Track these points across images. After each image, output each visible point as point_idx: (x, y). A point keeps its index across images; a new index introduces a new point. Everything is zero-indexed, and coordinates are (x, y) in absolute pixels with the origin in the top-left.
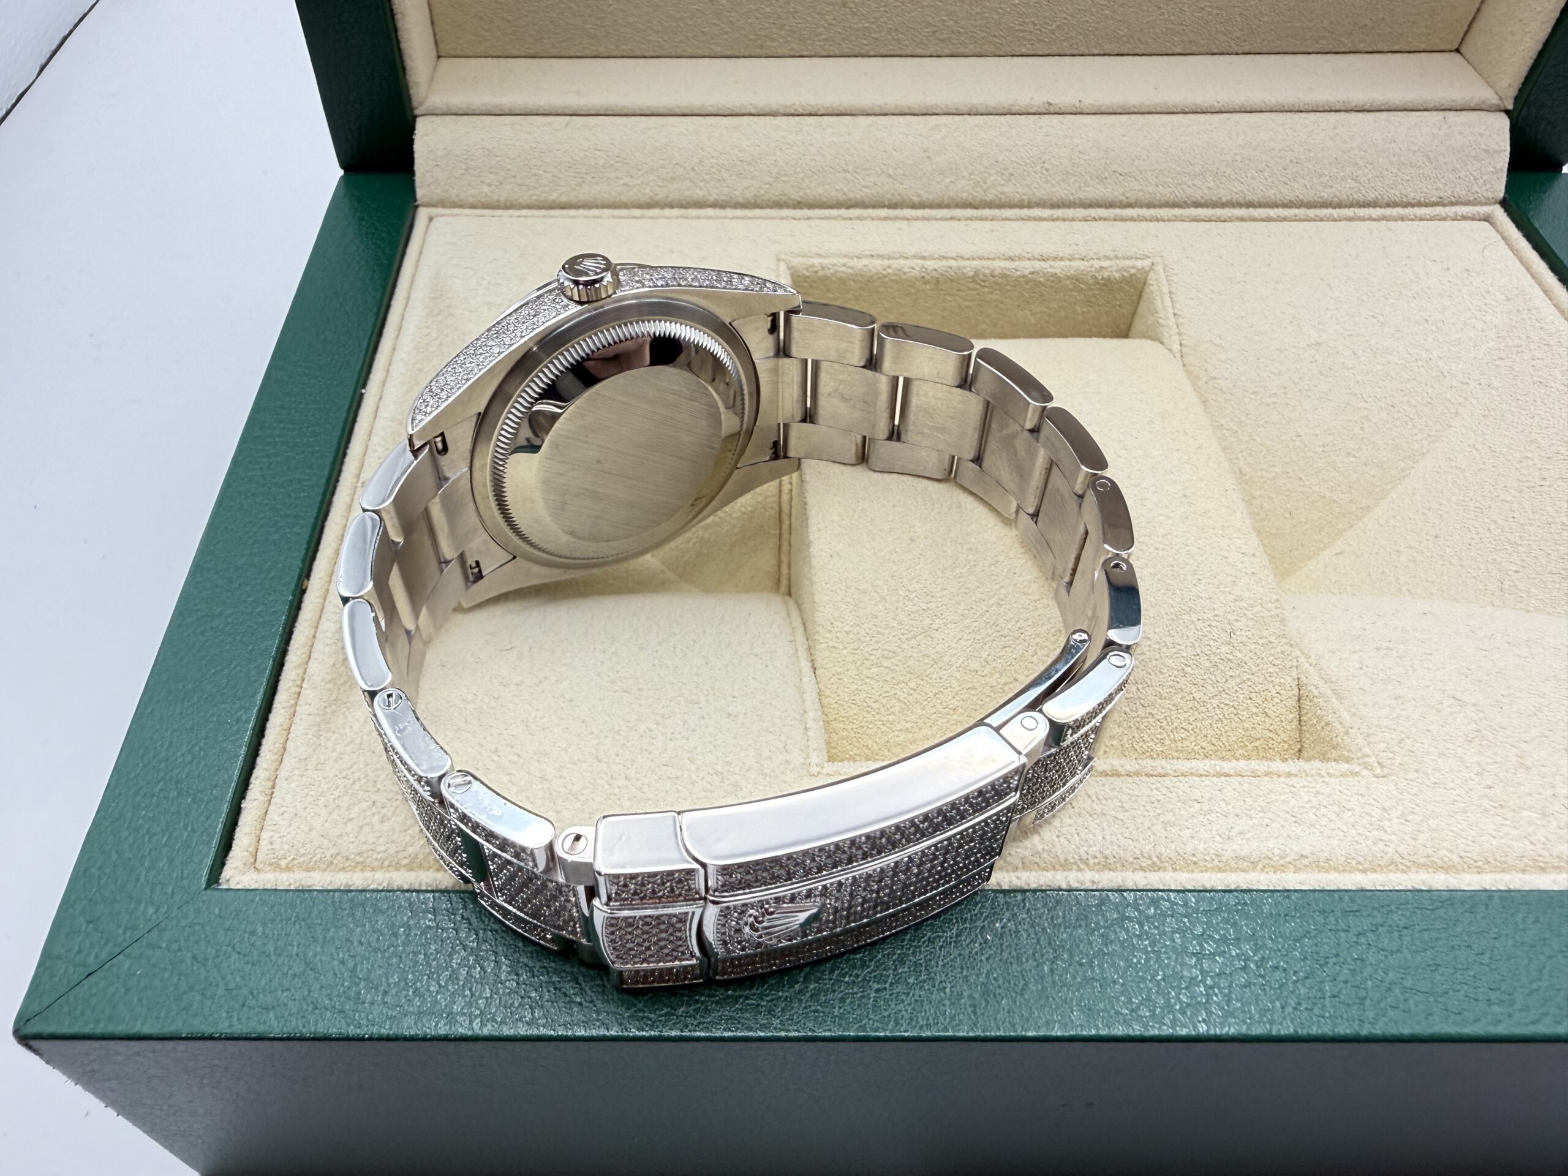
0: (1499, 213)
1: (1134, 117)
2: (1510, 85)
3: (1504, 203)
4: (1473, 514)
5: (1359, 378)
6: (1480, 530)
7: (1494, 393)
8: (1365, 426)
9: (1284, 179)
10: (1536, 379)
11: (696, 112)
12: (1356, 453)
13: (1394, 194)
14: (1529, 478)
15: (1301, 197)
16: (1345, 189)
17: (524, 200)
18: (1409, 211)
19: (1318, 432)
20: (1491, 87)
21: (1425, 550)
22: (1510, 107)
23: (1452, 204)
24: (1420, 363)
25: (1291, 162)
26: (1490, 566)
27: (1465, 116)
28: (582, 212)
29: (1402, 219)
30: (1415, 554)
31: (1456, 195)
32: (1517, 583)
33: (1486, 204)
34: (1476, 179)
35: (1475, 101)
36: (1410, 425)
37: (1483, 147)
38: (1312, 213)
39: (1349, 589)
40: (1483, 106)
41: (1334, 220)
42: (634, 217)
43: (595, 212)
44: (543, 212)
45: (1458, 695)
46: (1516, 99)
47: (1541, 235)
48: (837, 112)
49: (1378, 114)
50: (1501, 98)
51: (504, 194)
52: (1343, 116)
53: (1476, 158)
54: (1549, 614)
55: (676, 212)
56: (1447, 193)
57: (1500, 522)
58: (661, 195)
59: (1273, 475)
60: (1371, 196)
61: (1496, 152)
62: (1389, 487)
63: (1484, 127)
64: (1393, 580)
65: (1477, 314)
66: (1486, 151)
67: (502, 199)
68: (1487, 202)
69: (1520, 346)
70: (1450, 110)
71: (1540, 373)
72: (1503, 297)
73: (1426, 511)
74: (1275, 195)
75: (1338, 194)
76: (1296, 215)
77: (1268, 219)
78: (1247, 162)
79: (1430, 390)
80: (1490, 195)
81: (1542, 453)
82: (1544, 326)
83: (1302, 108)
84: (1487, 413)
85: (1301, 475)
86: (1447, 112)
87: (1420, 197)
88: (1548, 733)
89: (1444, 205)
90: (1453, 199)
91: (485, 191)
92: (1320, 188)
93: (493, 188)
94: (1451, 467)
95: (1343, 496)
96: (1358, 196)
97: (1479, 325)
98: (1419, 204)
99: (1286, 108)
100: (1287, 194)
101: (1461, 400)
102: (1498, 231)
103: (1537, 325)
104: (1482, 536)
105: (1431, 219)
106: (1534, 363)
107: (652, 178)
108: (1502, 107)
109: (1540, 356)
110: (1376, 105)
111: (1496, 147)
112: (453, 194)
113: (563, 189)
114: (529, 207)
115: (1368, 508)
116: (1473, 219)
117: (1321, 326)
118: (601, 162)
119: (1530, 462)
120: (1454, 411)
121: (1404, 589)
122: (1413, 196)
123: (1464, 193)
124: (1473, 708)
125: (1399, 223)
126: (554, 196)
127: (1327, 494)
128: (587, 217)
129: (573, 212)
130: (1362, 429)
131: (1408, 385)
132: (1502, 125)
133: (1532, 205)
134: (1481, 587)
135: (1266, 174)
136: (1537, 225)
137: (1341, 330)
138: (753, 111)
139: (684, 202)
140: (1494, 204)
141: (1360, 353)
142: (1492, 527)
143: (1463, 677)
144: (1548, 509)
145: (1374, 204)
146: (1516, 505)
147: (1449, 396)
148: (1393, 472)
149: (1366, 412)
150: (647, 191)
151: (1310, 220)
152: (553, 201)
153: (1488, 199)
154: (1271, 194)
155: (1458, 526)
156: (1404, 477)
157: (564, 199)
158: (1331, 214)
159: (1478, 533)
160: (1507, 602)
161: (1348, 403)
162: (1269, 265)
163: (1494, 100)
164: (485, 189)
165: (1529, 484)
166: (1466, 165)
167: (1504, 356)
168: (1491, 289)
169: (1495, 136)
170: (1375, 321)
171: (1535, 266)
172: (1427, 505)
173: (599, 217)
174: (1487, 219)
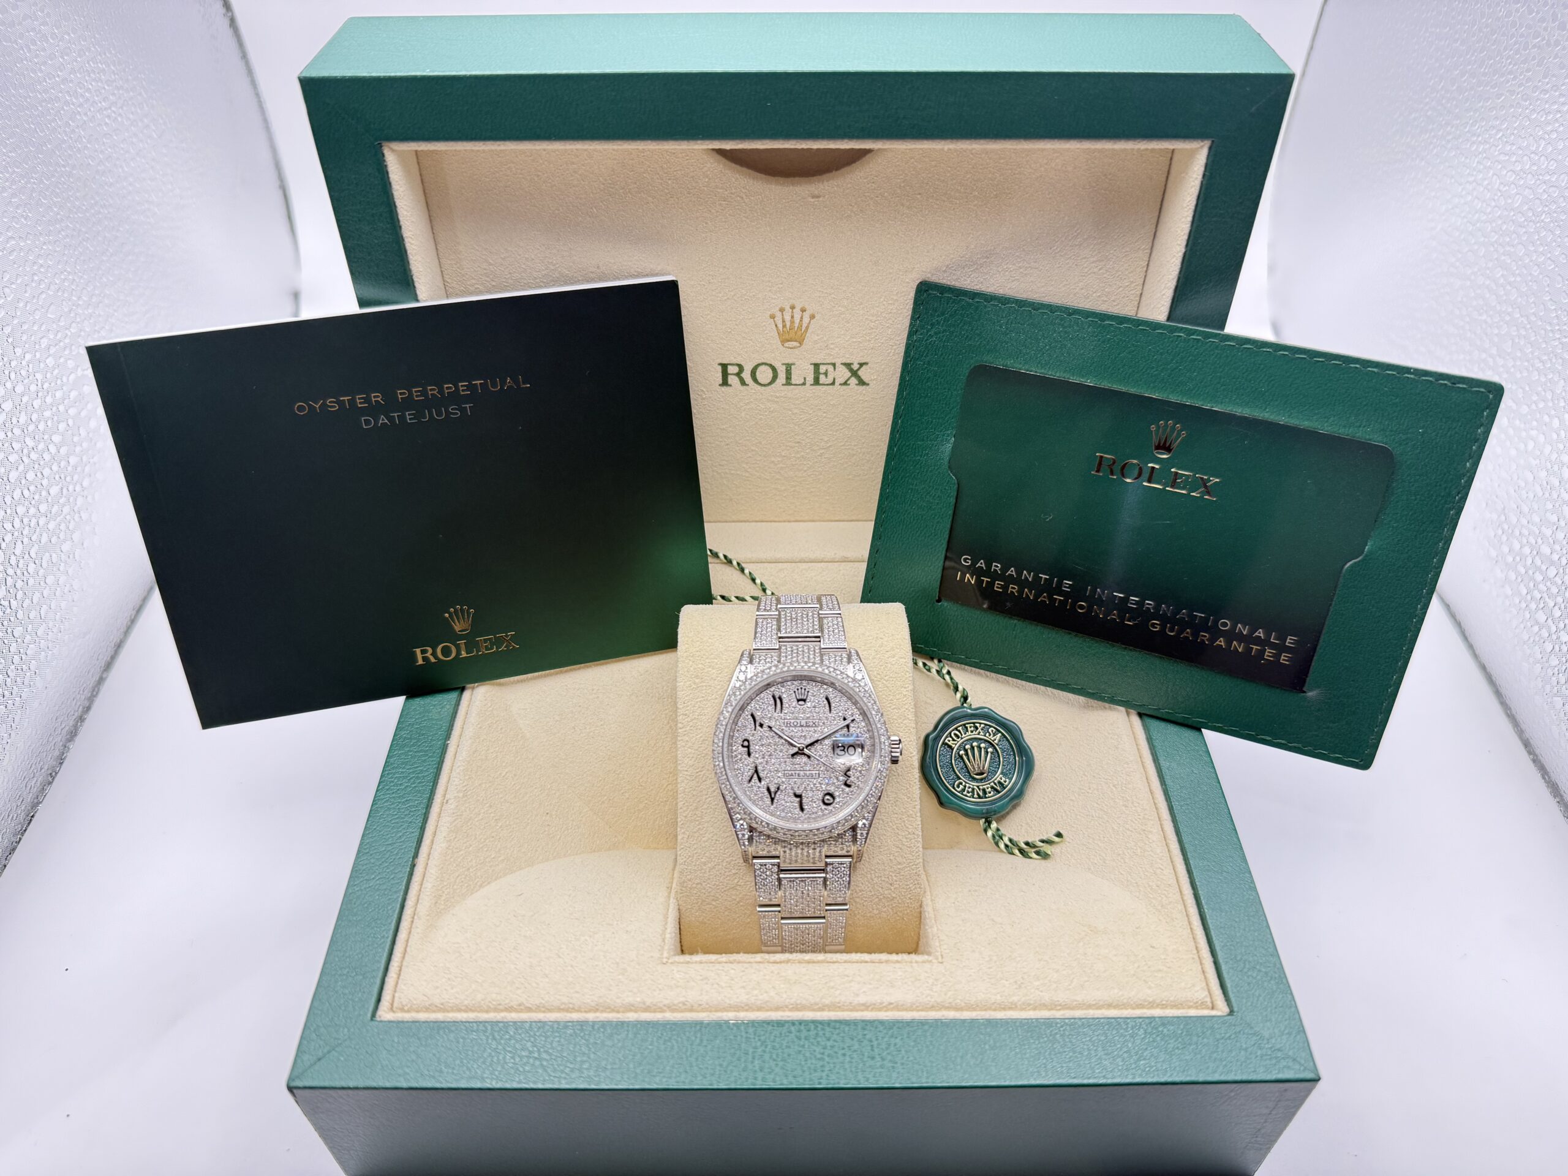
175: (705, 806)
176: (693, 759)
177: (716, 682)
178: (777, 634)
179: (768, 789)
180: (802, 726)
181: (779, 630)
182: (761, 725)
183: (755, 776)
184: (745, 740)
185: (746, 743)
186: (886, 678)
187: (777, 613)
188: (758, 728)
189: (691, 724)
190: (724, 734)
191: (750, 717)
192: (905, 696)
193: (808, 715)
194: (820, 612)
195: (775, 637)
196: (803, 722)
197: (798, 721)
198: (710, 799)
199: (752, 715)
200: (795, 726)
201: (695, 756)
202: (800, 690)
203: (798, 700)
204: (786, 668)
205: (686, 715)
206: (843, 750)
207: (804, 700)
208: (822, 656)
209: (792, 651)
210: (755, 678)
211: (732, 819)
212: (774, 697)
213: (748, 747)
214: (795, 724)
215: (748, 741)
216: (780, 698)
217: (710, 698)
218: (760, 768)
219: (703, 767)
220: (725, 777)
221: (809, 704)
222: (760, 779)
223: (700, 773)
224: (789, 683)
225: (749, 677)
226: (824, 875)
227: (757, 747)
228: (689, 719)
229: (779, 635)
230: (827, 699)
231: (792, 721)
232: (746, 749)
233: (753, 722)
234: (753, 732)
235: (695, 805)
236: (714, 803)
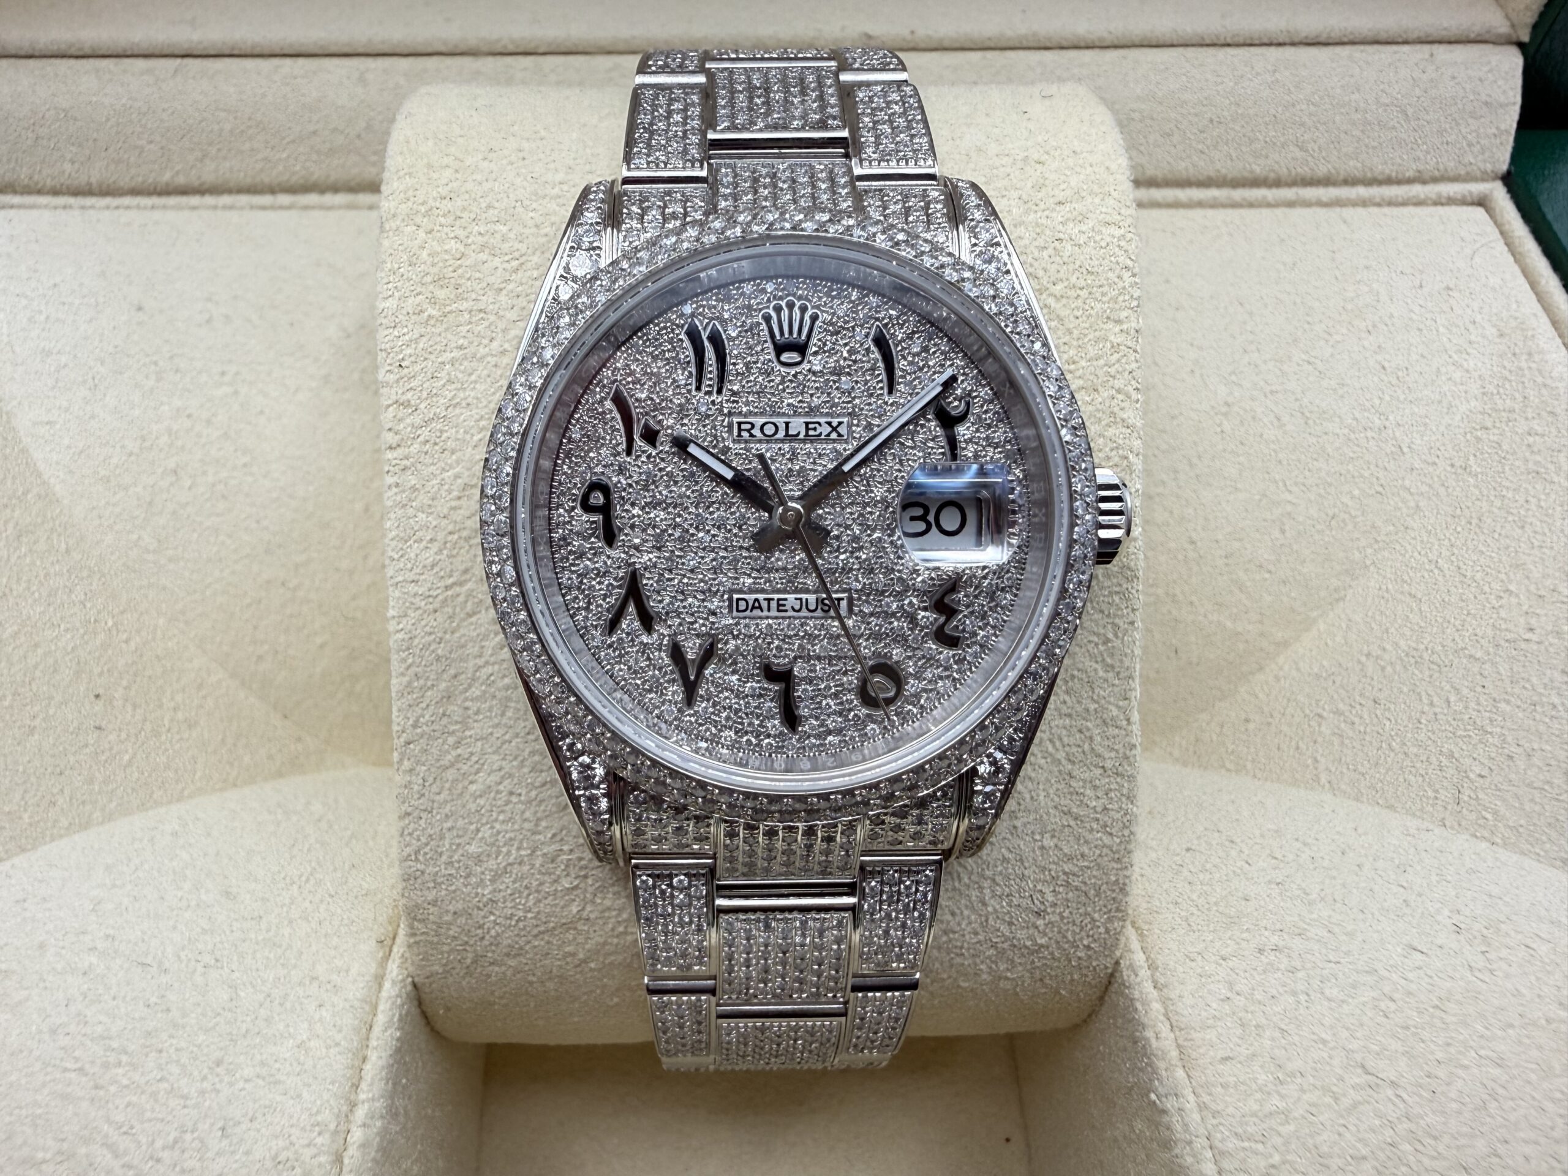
0: (1500, 195)
1: (989, 54)
2: (1527, 8)
3: (1507, 179)
4: (1427, 673)
5: (1281, 456)
6: (1435, 699)
7: (1472, 480)
8: (1287, 528)
9: (1200, 147)
10: (1531, 465)
11: (361, 50)
12: (1271, 567)
13: (1353, 167)
14: (1511, 626)
15: (1224, 171)
16: (1282, 162)
17: (125, 182)
18: (1375, 192)
19: (1220, 537)
20: (1501, 7)
21: (1357, 720)
22: (1525, 38)
23: (1435, 180)
24: (1369, 434)
25: (1211, 121)
26: (1445, 762)
27: (1460, 53)
28: (209, 200)
29: (1364, 203)
30: (1343, 725)
31: (1441, 167)
32: (1481, 795)
33: (1483, 180)
34: (1470, 145)
35: (1477, 29)
36: (1350, 527)
37: (1484, 98)
38: (1238, 194)
39: (1249, 765)
40: (1487, 37)
41: (1269, 205)
42: (282, 208)
43: (226, 199)
44: (155, 200)
45: (1370, 1064)
46: (1535, 27)
47: (1555, 234)
48: (563, 49)
49: (1338, 49)
50: (1513, 26)
51: (95, 175)
52: (1289, 52)
53: (1473, 115)
54: (1523, 853)
55: (341, 198)
56: (1429, 165)
57: (1465, 691)
58: (317, 173)
59: (1152, 599)
60: (1322, 170)
61: (1501, 106)
62: (1315, 614)
63: (1486, 69)
64: (1309, 761)
65: (1455, 357)
66: (1486, 103)
67: (93, 180)
68: (1484, 178)
69: (1512, 411)
70: (1440, 42)
71: (1538, 458)
72: (1494, 331)
73: (1363, 659)
74: (1186, 169)
75: (1276, 167)
76: (1215, 198)
77: (1176, 205)
78: (1148, 122)
79: (1380, 475)
80: (1489, 167)
81: (1532, 588)
82: (1549, 382)
83: (1229, 41)
84: (1458, 511)
85: (1194, 598)
86: (1435, 47)
87: (1389, 170)
88: (1501, 1149)
89: (1424, 182)
90: (1436, 173)
91: (68, 171)
92: (1251, 160)
93: (76, 165)
94: (1402, 593)
95: (1250, 627)
96: (1304, 171)
97: (1457, 375)
98: (1389, 181)
99: (1208, 42)
100: (1204, 168)
101: (1425, 488)
102: (1496, 223)
103: (1539, 380)
104: (1438, 710)
105: (1404, 204)
106: (1531, 439)
107: (301, 149)
108: (1514, 39)
109: (1540, 430)
110: (1335, 35)
111: (1502, 99)
112: (23, 175)
113: (178, 167)
114: (135, 192)
115: (1285, 644)
116: (1464, 202)
117: (1233, 378)
118: (228, 127)
119: (1514, 600)
120: (1412, 504)
121: (1323, 780)
122: (1381, 168)
123: (1452, 164)
124: (1390, 1092)
125: (1360, 211)
126: (167, 177)
127: (1229, 624)
128: (215, 208)
129: (195, 200)
130: (1283, 532)
131: (1350, 467)
132: (1513, 63)
133: (1547, 184)
134: (1430, 793)
135: (1176, 138)
136: (1550, 216)
137: (1262, 383)
138: (443, 49)
139: (353, 184)
140: (1494, 179)
141: (1286, 419)
142: (1452, 699)
143: (1381, 1019)
144: (1534, 680)
145: (1327, 181)
146: (1487, 666)
147: (1407, 483)
148: (1323, 594)
149: (1289, 508)
150: (298, 168)
151: (1235, 205)
152: (167, 184)
153: (1485, 172)
154: (1183, 168)
155: (1405, 690)
156: (1337, 600)
157: (181, 180)
158: (1265, 197)
159: (1432, 704)
160: (1464, 823)
161: (1265, 495)
162: (1167, 281)
163: (1502, 27)
164: (68, 167)
165: (1509, 636)
166: (1458, 124)
167: (1489, 424)
168: (1478, 318)
169: (1500, 83)
170: (1310, 368)
171: (1543, 282)
172: (1365, 649)
173: (231, 207)
174: (1482, 202)
175: (475, 692)
176: (435, 547)
177: (502, 298)
178: (704, 134)
179: (676, 653)
180: (790, 438)
181: (710, 122)
182: (651, 436)
183: (631, 608)
184: (595, 486)
185: (597, 499)
186: (1058, 289)
187: (701, 79)
188: (639, 442)
189: (425, 433)
190: (516, 468)
191: (608, 404)
192: (1116, 348)
193: (816, 401)
194: (845, 77)
195: (695, 139)
196: (797, 425)
197: (780, 421)
198: (489, 669)
199: (620, 402)
200: (769, 439)
201: (440, 536)
202: (785, 314)
203: (780, 349)
204: (738, 231)
205: (406, 404)
206: (923, 518)
207: (801, 349)
208: (858, 197)
209: (756, 180)
210: (625, 265)
211: (555, 750)
212: (693, 335)
213: (606, 510)
214: (769, 430)
215: (605, 490)
216: (716, 339)
217: (482, 351)
218: (648, 581)
219: (466, 571)
220: (523, 615)
221: (816, 363)
222: (647, 621)
223: (457, 589)
224: (748, 288)
225: (604, 263)
226: (851, 900)
227: (636, 511)
228: (417, 420)
229: (711, 136)
230: (881, 342)
231: (759, 421)
232: (597, 518)
233: (620, 426)
234: (623, 458)
235: (443, 685)
236: (500, 684)
